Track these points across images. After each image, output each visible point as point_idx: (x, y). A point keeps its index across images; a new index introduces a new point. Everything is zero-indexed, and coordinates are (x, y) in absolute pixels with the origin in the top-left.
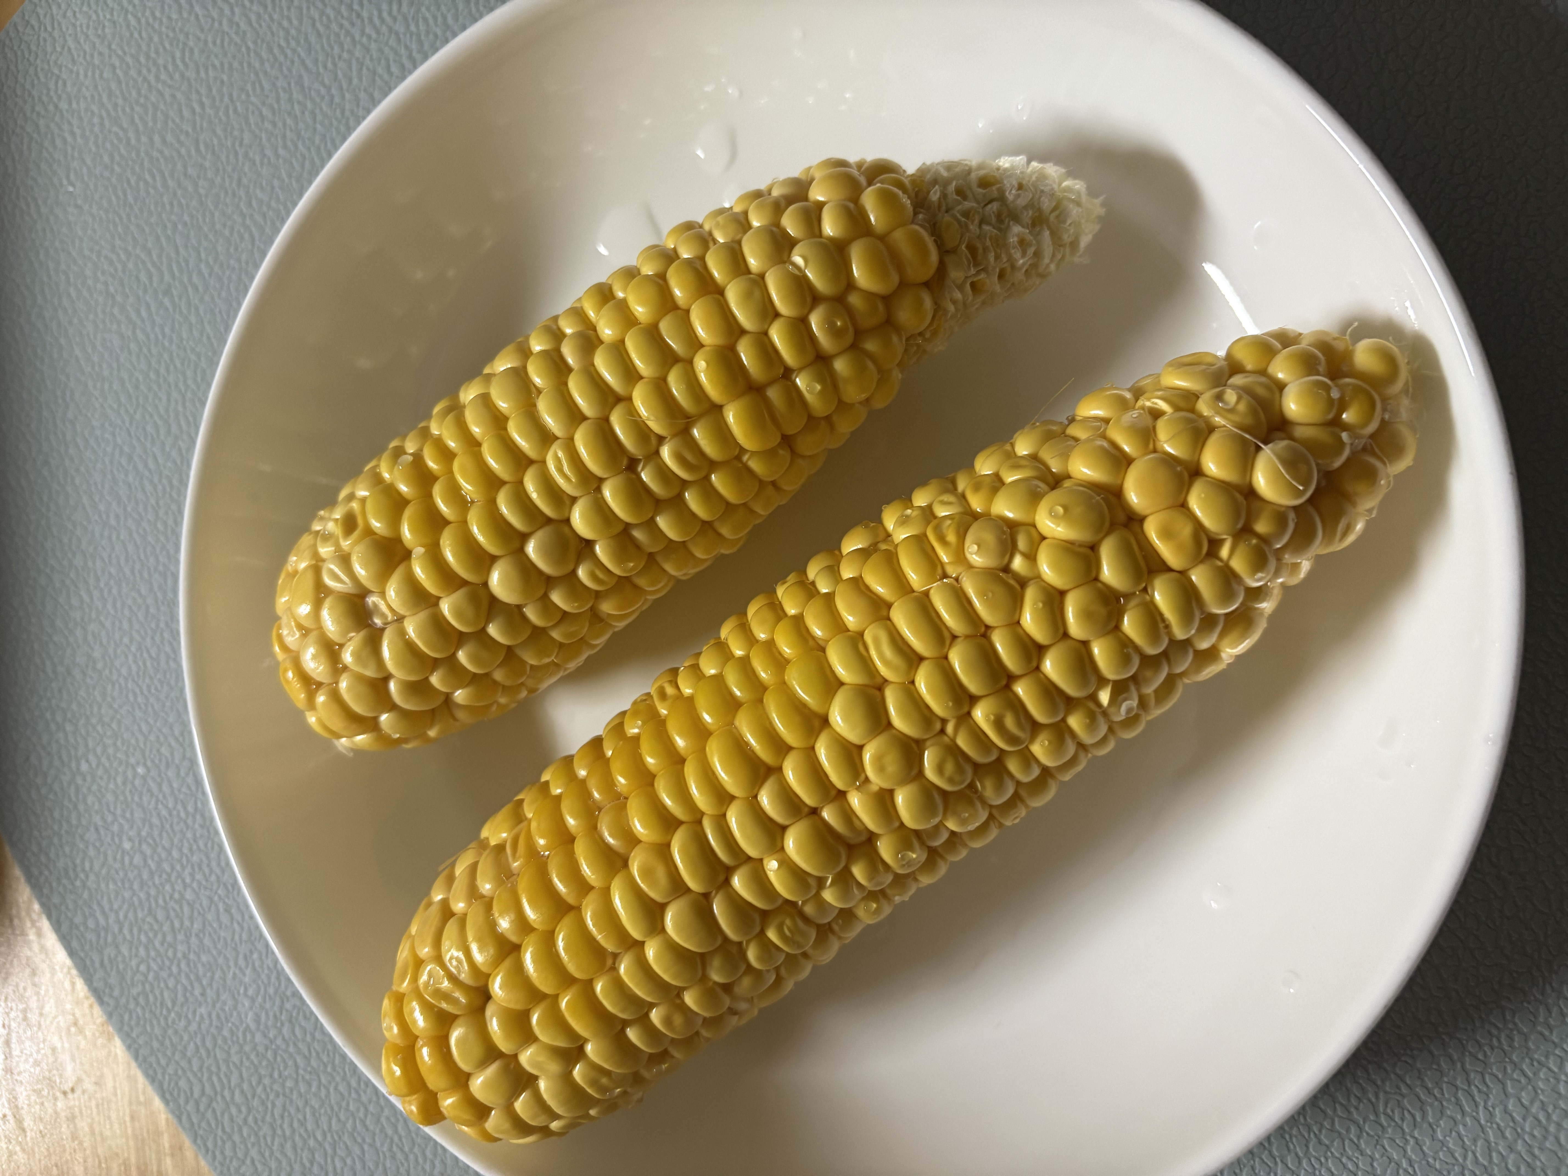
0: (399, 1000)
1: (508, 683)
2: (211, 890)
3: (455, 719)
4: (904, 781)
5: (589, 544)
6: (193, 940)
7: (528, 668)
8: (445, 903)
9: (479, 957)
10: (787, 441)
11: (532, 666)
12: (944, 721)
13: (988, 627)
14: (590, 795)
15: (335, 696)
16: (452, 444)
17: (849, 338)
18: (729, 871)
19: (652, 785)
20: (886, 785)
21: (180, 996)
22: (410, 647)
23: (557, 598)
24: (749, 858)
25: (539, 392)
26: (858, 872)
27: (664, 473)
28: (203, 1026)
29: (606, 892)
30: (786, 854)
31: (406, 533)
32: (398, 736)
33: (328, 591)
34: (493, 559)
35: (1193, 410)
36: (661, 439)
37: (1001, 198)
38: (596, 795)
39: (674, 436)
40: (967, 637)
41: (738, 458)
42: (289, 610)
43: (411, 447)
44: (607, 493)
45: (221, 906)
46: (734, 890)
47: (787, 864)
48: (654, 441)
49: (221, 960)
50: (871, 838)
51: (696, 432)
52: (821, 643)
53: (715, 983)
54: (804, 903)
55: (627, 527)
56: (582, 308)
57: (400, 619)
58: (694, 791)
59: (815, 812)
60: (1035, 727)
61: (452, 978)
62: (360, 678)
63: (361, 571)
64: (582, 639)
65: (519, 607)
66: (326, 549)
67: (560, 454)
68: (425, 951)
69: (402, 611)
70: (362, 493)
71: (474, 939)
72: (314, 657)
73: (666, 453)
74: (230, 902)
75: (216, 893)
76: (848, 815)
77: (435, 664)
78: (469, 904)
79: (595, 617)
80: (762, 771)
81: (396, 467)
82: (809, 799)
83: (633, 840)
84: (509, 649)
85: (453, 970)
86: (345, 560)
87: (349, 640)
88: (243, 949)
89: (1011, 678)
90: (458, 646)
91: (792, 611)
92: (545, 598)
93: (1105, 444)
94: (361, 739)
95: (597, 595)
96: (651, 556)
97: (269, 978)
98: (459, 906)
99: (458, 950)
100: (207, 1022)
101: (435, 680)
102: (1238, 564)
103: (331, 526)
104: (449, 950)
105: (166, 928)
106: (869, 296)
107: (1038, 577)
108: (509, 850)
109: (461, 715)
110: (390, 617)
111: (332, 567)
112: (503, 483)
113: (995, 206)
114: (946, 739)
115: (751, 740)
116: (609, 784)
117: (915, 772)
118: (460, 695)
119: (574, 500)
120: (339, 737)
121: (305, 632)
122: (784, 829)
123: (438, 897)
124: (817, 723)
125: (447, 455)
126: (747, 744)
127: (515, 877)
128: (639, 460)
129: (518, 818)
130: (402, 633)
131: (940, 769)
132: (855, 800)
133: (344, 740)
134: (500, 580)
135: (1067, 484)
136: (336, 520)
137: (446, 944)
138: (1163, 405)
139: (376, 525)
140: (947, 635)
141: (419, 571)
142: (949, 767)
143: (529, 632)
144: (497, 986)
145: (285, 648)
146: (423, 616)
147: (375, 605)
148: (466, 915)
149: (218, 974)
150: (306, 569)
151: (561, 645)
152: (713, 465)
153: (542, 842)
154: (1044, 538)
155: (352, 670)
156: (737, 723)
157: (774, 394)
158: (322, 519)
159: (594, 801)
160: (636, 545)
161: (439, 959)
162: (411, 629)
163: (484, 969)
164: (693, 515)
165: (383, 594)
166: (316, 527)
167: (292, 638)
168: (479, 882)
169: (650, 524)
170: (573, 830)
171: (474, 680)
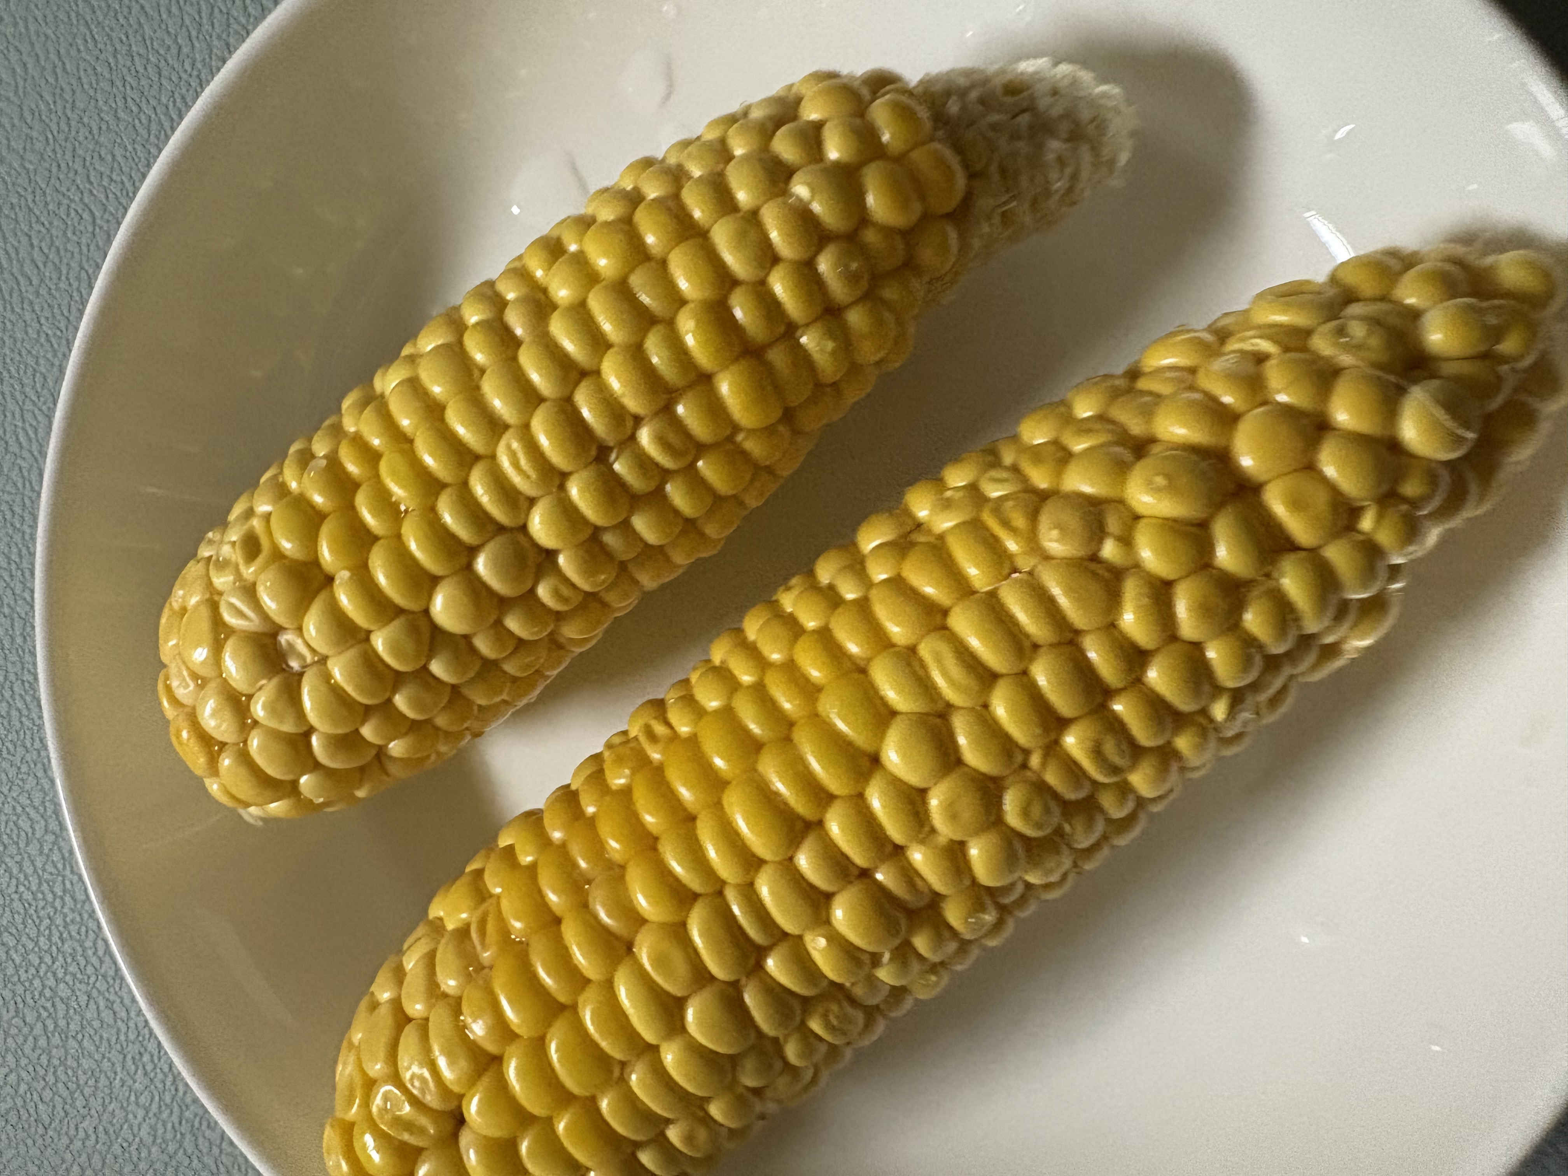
0: (348, 1131)
1: (454, 728)
2: (88, 984)
3: (387, 774)
4: (979, 830)
5: (550, 555)
6: (72, 1043)
7: (475, 708)
8: (397, 1005)
9: (447, 1073)
10: (788, 416)
11: (480, 706)
12: (1027, 753)
13: (1077, 632)
14: (575, 865)
15: (244, 757)
16: (376, 442)
17: (864, 285)
18: (761, 952)
19: (655, 849)
20: (957, 837)
21: (59, 1108)
22: (337, 692)
23: (513, 624)
24: (785, 935)
25: (482, 371)
26: (921, 943)
27: (643, 462)
28: (87, 1143)
29: (609, 986)
30: (834, 928)
31: (326, 554)
32: (321, 800)
33: (230, 631)
34: (434, 581)
35: (1304, 349)
36: (638, 420)
37: (1031, 108)
38: (583, 864)
39: (656, 414)
40: (1052, 645)
41: (730, 439)
42: (180, 656)
43: (320, 448)
44: (574, 491)
45: (102, 1004)
46: (767, 973)
47: (837, 940)
48: (630, 424)
49: (106, 1064)
50: (936, 900)
51: (680, 409)
52: (862, 664)
53: (748, 1088)
54: (853, 984)
55: (597, 531)
56: (523, 266)
57: (323, 660)
58: (712, 853)
59: (865, 874)
60: (1136, 751)
61: (415, 1101)
62: (275, 735)
63: (269, 603)
64: (537, 671)
65: (467, 638)
66: (222, 580)
67: (515, 445)
68: (377, 1068)
69: (323, 648)
70: (263, 508)
71: (443, 1052)
72: (214, 714)
73: (645, 437)
74: (112, 997)
75: (94, 986)
76: (909, 874)
77: (367, 712)
78: (430, 1007)
79: (555, 644)
80: (799, 825)
81: (305, 475)
82: (859, 857)
83: (639, 921)
84: (454, 687)
85: (415, 1092)
86: (250, 592)
87: (260, 688)
88: (132, 1050)
89: (1109, 693)
90: (395, 690)
91: (811, 624)
92: (498, 623)
93: (1196, 396)
94: (277, 808)
95: (559, 616)
96: (623, 567)
97: (164, 1082)
98: (416, 1008)
99: (421, 1065)
100: (93, 1137)
101: (367, 731)
102: (1385, 538)
103: (226, 550)
104: (409, 1068)
105: (38, 1029)
106: (888, 231)
107: (1137, 566)
108: (474, 935)
109: (393, 769)
110: (309, 658)
111: (234, 600)
112: (443, 486)
113: (1025, 119)
114: (1029, 774)
115: (779, 786)
116: (598, 849)
117: (992, 818)
118: (396, 748)
119: (532, 502)
120: (247, 805)
121: (201, 682)
122: (829, 897)
123: (385, 996)
124: (865, 763)
125: (371, 457)
126: (777, 794)
127: (486, 971)
128: (610, 449)
129: (481, 895)
130: (327, 677)
131: (1025, 813)
132: (917, 856)
133: (252, 809)
134: (446, 606)
135: (1156, 449)
136: (233, 544)
137: (404, 1060)
138: (1266, 346)
139: (286, 545)
140: (1027, 644)
141: (345, 600)
142: (1037, 811)
143: (477, 668)
144: (473, 1108)
145: (175, 701)
146: (351, 654)
147: (291, 645)
148: (427, 1019)
149: (103, 1081)
150: (198, 604)
151: (514, 680)
152: (701, 449)
153: (518, 925)
154: (1137, 517)
155: (263, 725)
156: (761, 768)
157: (777, 357)
158: (211, 542)
159: (582, 874)
160: (606, 553)
161: (396, 1079)
162: (338, 674)
163: (456, 1089)
164: (676, 512)
165: (300, 630)
166: (205, 552)
167: (184, 691)
168: (440, 977)
169: (625, 526)
170: (558, 911)
171: (414, 727)
